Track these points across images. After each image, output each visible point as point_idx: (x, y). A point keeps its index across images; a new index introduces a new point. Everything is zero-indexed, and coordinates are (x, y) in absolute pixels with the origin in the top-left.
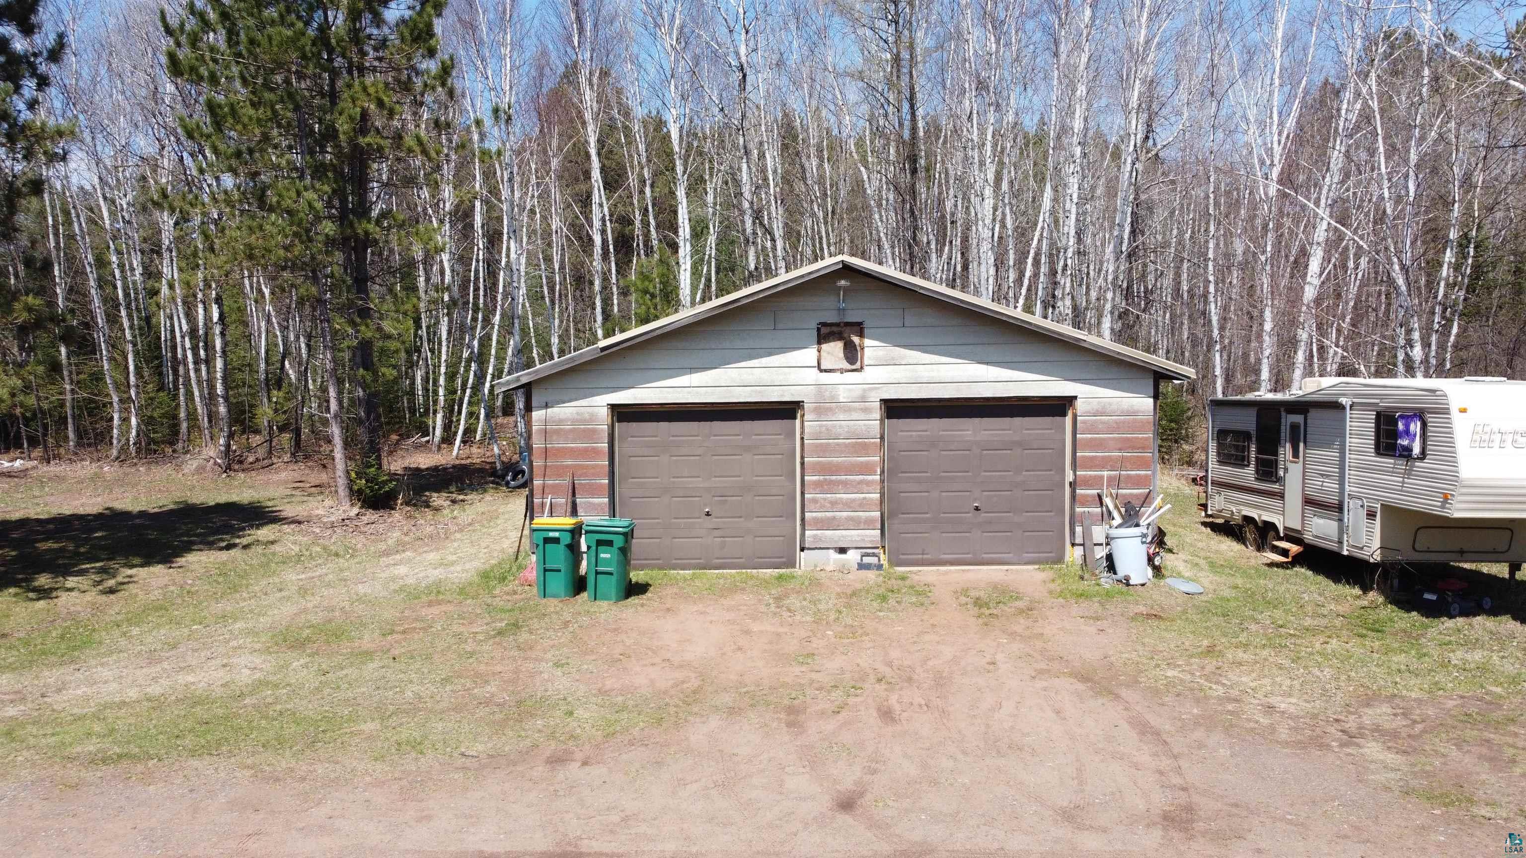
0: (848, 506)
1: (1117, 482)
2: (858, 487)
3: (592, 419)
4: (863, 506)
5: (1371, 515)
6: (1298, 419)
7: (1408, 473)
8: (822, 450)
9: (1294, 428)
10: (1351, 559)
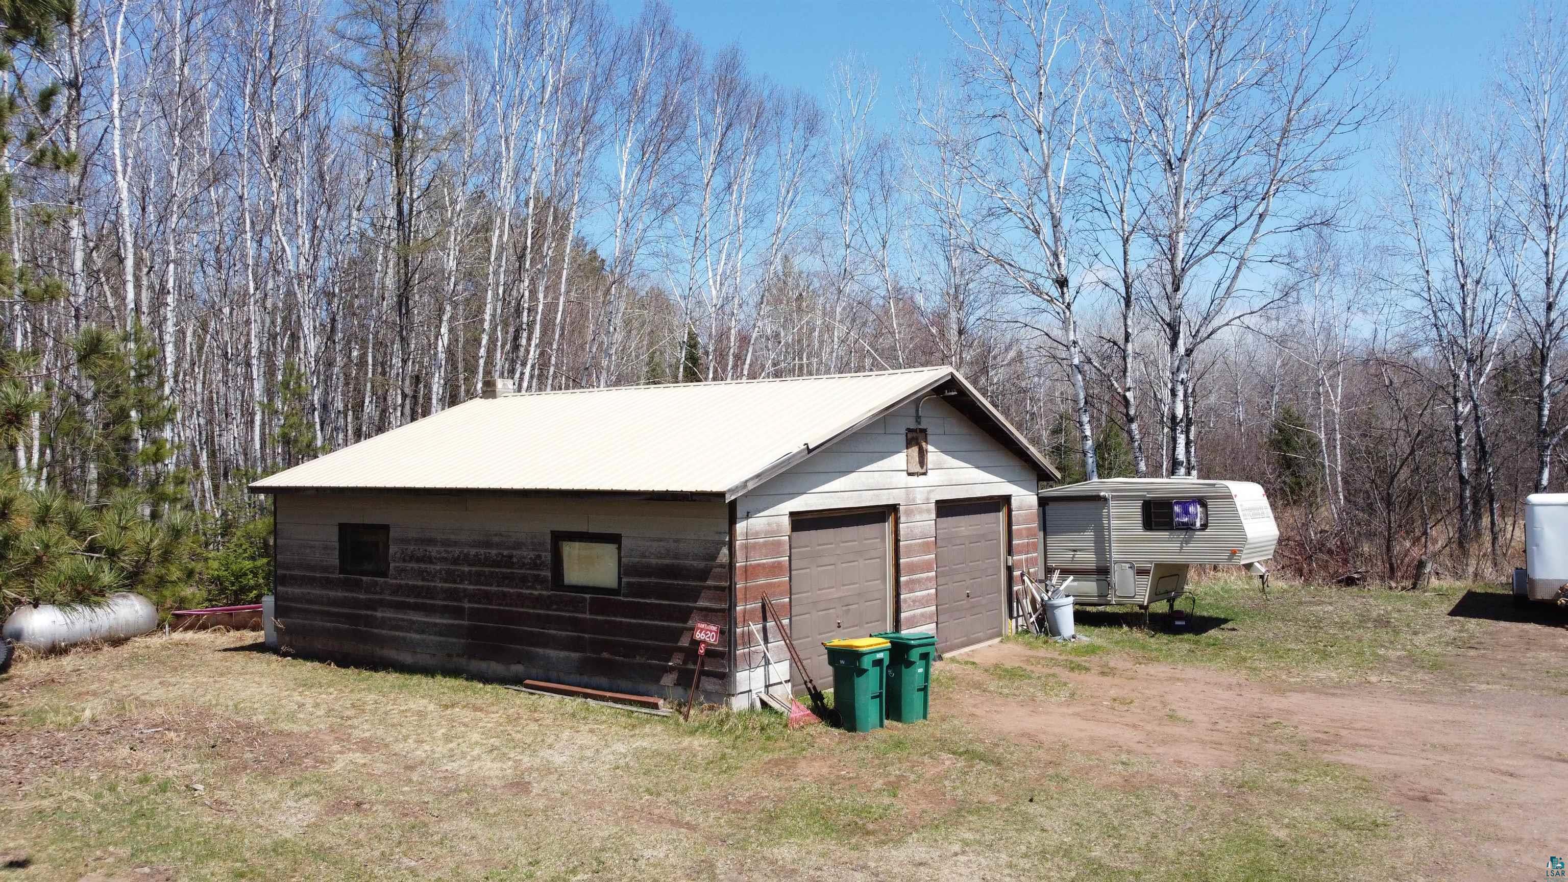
0: (921, 603)
1: (1026, 563)
2: (925, 584)
4: (928, 601)
5: (1143, 572)
7: (1188, 540)
8: (909, 551)
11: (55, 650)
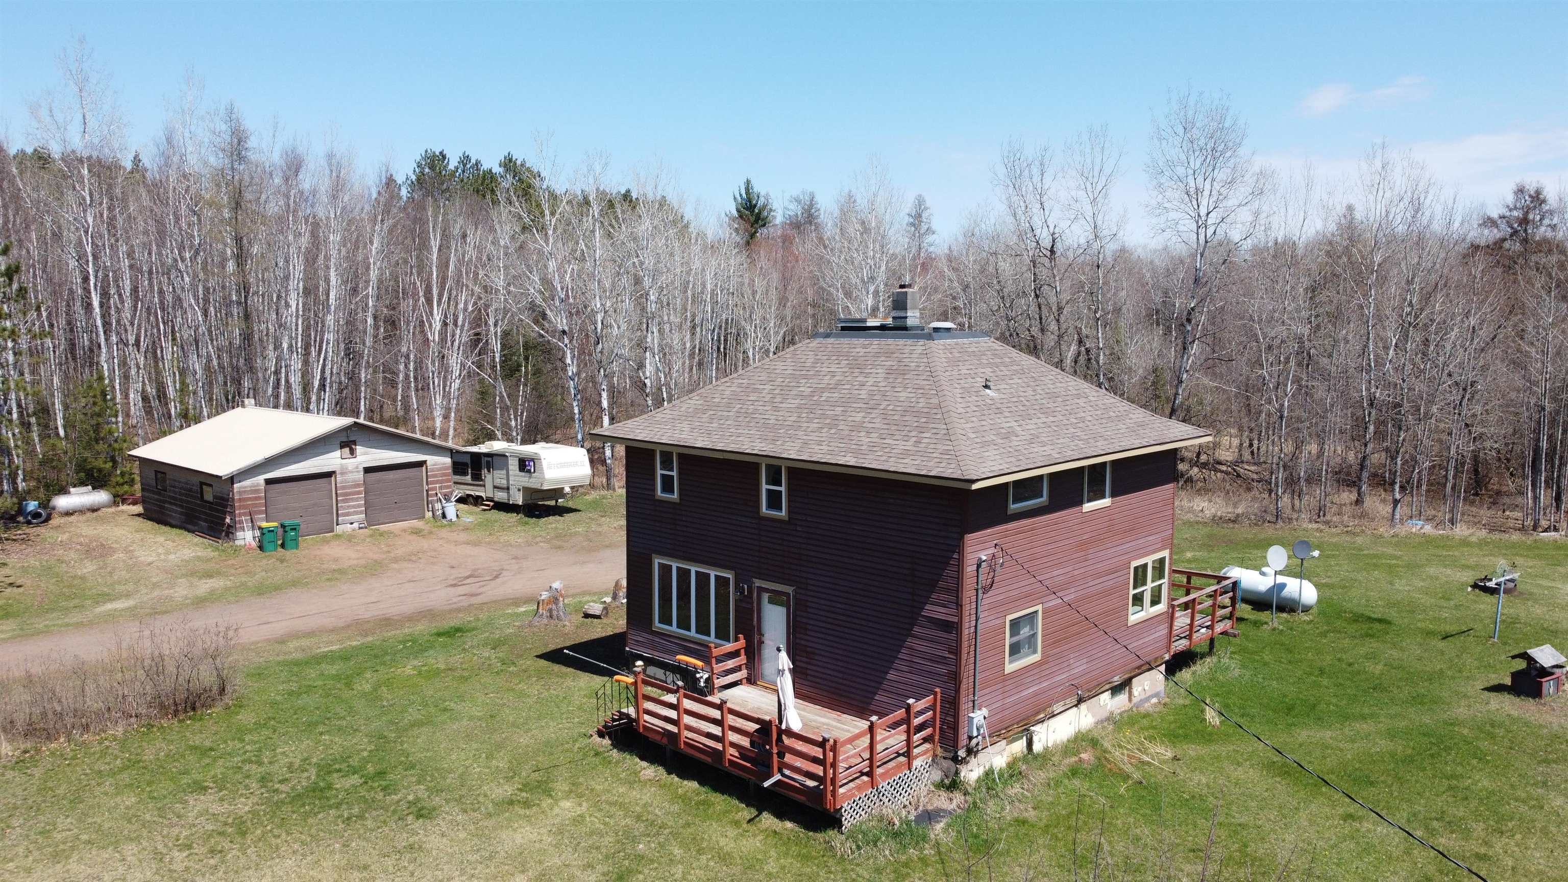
0: (354, 507)
1: (441, 488)
2: (357, 500)
3: (258, 485)
4: (359, 506)
5: (519, 490)
6: (489, 459)
7: (530, 477)
8: (343, 488)
9: (488, 462)
10: (513, 505)
11: (68, 514)
